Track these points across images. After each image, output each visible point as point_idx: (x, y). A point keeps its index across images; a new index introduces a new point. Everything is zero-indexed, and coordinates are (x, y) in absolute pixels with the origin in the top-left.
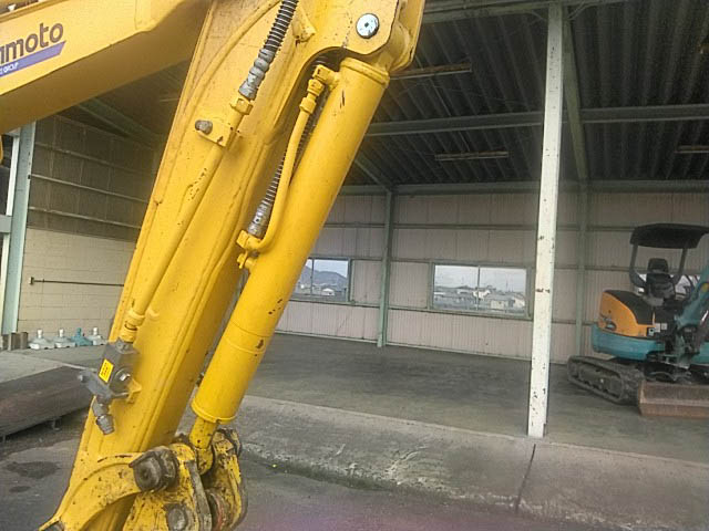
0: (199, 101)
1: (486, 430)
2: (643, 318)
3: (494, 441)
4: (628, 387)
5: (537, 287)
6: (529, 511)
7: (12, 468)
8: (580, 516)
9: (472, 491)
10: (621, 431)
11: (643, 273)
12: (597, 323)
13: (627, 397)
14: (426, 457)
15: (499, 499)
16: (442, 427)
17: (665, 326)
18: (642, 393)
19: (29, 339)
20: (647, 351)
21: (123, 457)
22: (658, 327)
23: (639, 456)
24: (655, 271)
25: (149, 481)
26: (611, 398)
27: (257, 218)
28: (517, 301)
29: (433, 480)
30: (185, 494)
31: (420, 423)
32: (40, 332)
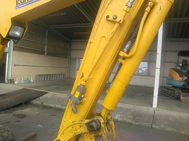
0: (106, 9)
1: (141, 106)
2: (181, 76)
3: (143, 109)
4: (177, 94)
5: (156, 67)
6: (155, 128)
7: (15, 115)
8: (169, 129)
9: (139, 122)
10: (177, 106)
11: (181, 63)
12: (168, 77)
13: (177, 97)
14: (125, 113)
15: (147, 124)
16: (129, 105)
17: (187, 78)
18: (181, 96)
19: (14, 81)
20: (182, 85)
21: (82, 121)
22: (185, 78)
23: (183, 113)
24: (184, 63)
25: (93, 129)
26: (172, 97)
27: (127, 47)
28: (140, 71)
29: (128, 119)
30: (103, 132)
31: (123, 104)
32: (17, 79)
